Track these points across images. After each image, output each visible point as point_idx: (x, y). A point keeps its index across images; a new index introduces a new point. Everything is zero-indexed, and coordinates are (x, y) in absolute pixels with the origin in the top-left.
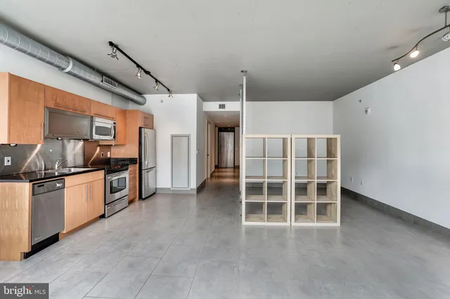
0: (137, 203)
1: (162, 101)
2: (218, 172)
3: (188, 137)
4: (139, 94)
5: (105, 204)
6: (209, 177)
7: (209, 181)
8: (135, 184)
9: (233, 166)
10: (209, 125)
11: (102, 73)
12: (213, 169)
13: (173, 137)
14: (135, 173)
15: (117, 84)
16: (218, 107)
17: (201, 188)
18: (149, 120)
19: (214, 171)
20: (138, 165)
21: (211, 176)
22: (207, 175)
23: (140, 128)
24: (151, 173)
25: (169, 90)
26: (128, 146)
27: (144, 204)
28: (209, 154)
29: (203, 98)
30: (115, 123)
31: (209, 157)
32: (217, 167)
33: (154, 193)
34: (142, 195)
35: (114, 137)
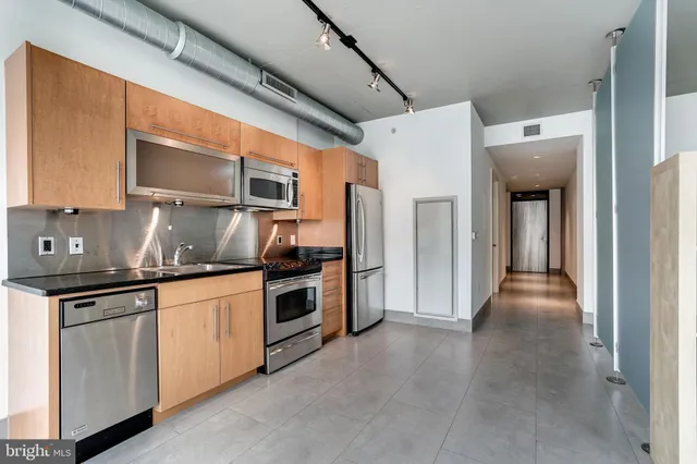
0: (343, 340)
1: (394, 131)
2: (512, 280)
3: (452, 202)
4: (352, 121)
5: (266, 346)
6: (497, 290)
7: (497, 299)
8: (339, 300)
9: (545, 270)
10: (496, 183)
11: (259, 66)
12: (504, 274)
13: (417, 203)
14: (339, 279)
15: (296, 91)
16: (522, 132)
17: (481, 318)
18: (367, 171)
19: (505, 280)
20: (343, 262)
21: (501, 289)
22: (492, 287)
23: (348, 186)
24: (373, 279)
25: (405, 98)
26: (325, 224)
27: (356, 344)
28: (497, 243)
29: (485, 114)
30: (295, 175)
31: (497, 248)
32: (510, 270)
33: (380, 321)
34: (352, 324)
35: (295, 203)
